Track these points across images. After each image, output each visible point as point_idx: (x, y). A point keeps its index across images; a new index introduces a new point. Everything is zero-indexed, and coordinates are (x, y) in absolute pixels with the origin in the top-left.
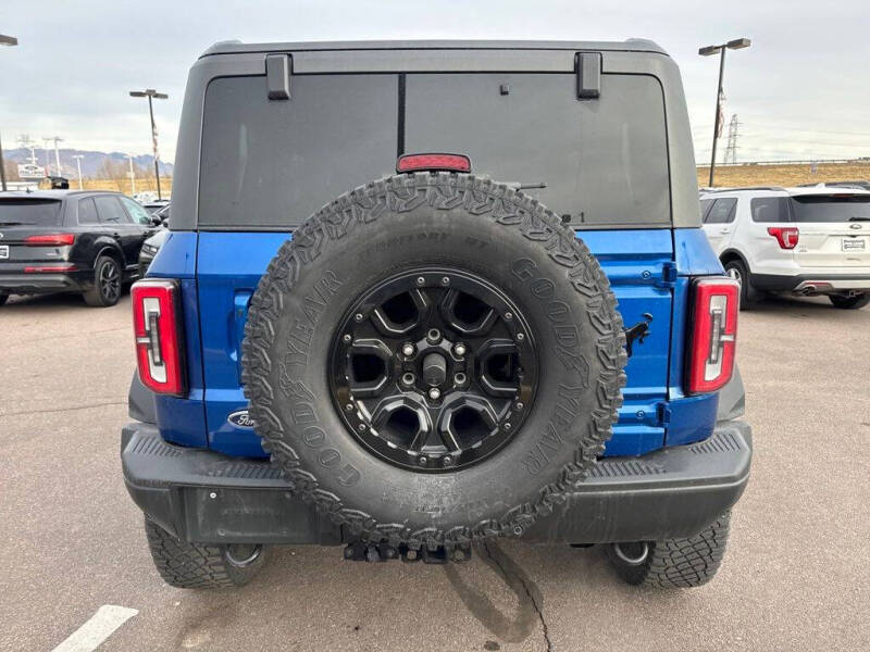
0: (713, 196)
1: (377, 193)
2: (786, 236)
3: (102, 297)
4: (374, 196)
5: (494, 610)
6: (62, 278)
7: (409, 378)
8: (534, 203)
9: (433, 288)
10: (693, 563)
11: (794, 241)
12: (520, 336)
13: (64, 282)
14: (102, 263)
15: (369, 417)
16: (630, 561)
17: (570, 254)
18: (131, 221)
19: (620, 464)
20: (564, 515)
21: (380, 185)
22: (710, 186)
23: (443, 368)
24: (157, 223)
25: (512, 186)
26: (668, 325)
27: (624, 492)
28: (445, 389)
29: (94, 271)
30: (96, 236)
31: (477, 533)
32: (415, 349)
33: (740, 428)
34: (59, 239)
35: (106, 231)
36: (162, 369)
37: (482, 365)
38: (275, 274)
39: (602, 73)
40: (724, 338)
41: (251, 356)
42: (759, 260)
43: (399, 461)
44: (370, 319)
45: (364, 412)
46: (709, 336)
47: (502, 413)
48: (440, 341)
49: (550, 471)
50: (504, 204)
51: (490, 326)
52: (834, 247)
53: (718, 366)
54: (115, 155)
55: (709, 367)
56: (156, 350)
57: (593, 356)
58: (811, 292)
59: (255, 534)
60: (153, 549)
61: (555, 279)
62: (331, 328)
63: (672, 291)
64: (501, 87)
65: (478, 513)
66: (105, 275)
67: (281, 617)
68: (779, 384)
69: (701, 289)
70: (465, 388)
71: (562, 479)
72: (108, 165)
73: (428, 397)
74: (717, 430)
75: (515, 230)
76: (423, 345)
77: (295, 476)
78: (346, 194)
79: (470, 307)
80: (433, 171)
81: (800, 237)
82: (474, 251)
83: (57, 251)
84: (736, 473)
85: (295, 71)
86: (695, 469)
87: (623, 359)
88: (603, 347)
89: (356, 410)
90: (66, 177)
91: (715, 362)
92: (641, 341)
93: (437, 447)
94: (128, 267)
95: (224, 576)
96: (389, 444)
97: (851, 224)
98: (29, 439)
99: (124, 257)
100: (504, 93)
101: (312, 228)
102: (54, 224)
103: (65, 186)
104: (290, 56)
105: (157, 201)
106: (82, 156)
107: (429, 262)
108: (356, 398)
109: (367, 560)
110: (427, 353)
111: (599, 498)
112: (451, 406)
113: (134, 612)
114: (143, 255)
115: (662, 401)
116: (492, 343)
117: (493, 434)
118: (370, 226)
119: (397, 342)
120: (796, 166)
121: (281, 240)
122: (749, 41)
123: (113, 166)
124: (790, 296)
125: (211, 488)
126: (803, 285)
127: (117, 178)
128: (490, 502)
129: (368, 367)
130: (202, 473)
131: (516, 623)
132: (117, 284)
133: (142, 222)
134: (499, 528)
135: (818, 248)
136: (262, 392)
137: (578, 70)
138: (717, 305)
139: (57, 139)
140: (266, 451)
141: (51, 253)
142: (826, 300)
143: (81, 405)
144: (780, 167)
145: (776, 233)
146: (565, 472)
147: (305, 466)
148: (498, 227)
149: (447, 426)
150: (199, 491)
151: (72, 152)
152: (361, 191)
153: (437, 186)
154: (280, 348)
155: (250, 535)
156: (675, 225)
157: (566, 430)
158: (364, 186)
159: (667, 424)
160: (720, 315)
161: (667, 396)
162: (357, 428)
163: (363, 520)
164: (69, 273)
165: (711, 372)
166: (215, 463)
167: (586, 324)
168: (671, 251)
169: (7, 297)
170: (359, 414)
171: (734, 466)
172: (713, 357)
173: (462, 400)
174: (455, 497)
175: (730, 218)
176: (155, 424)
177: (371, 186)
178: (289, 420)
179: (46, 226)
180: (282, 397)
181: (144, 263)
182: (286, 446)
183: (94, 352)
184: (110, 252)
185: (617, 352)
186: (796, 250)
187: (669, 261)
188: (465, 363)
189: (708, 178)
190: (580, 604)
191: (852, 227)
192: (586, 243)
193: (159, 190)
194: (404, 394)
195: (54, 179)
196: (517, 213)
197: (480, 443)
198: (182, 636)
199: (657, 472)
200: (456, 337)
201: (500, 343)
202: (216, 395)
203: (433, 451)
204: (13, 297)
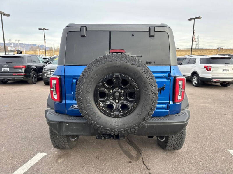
0: (190, 57)
1: (105, 57)
2: (208, 68)
3: (32, 82)
4: (104, 58)
5: (131, 155)
6: (22, 77)
7: (111, 97)
8: (139, 60)
9: (117, 78)
10: (177, 143)
11: (210, 69)
12: (135, 88)
13: (23, 78)
14: (32, 73)
15: (103, 105)
16: (161, 140)
17: (146, 71)
18: (40, 62)
19: (159, 118)
20: (146, 129)
21: (106, 56)
22: (191, 54)
23: (119, 95)
24: (46, 63)
25: (134, 56)
26: (169, 87)
27: (159, 124)
28: (119, 100)
29: (30, 75)
30: (31, 66)
31: (126, 131)
32: (113, 91)
33: (187, 111)
34: (22, 67)
35: (34, 65)
36: (56, 96)
37: (127, 94)
38: (83, 74)
39: (155, 31)
40: (182, 90)
41: (78, 92)
42: (202, 74)
43: (109, 115)
44: (103, 84)
45: (102, 104)
46: (178, 89)
47: (132, 105)
48: (118, 89)
49: (142, 117)
50: (132, 60)
51: (129, 86)
52: (221, 71)
53: (181, 96)
54: (34, 45)
55: (179, 97)
56: (55, 91)
57: (151, 93)
58: (215, 82)
59: (77, 133)
60: (51, 138)
61: (142, 76)
62: (95, 86)
63: (170, 79)
64: (132, 34)
65: (126, 126)
66: (33, 76)
67: (81, 156)
68: (205, 105)
69: (177, 79)
70: (124, 100)
71: (144, 119)
72: (32, 47)
73: (116, 102)
74: (181, 111)
75: (134, 66)
76: (115, 90)
77: (87, 118)
78: (99, 58)
79: (125, 82)
80: (117, 53)
81: (212, 68)
82: (125, 70)
83: (21, 70)
84: (185, 120)
85: (87, 30)
86: (176, 120)
87: (157, 93)
88: (153, 91)
89: (100, 104)
90: (21, 51)
91: (180, 95)
92: (163, 91)
93: (117, 112)
94: (39, 74)
95: (68, 145)
96: (107, 111)
97: (225, 65)
98: (17, 116)
99: (38, 71)
100: (133, 36)
101: (91, 65)
102: (21, 63)
103: (21, 53)
104: (86, 27)
105: (45, 57)
106: (25, 45)
107: (116, 72)
108: (100, 101)
109: (102, 139)
110: (115, 92)
111: (154, 125)
112: (120, 103)
113: (46, 154)
114: (43, 71)
115: (168, 104)
116: (130, 90)
117: (130, 109)
118: (103, 65)
119: (109, 89)
120: (214, 49)
121: (84, 67)
122: (201, 17)
123: (33, 48)
124: (209, 83)
125: (66, 122)
126: (213, 80)
127: (34, 51)
128: (129, 124)
129: (103, 95)
130: (65, 119)
131: (136, 157)
132: (36, 78)
133: (43, 63)
134: (131, 130)
135: (217, 71)
136: (80, 100)
137: (149, 30)
138: (180, 83)
139: (19, 41)
140: (81, 113)
141: (20, 70)
142: (219, 84)
143: (29, 108)
144: (210, 49)
145: (206, 67)
146: (145, 118)
147: (89, 116)
148: (131, 65)
149: (120, 108)
150: (64, 123)
151: (22, 44)
152: (102, 57)
153: (118, 56)
154: (84, 90)
155: (75, 133)
156: (171, 65)
157: (145, 108)
158: (102, 56)
159: (169, 109)
160: (181, 85)
161: (169, 103)
162: (100, 108)
163: (101, 128)
164: (24, 75)
165: (179, 98)
166: (67, 117)
167: (149, 86)
168: (170, 71)
169: (8, 81)
170: (101, 105)
171: (185, 119)
172: (180, 94)
173: (123, 102)
174: (121, 123)
175: (194, 63)
176: (54, 109)
177: (104, 56)
178: (86, 106)
179: (19, 63)
180: (84, 101)
181: (43, 73)
182: (85, 111)
183: (31, 95)
184: (35, 70)
185: (156, 92)
186: (211, 71)
187: (169, 73)
188: (124, 94)
189: (190, 53)
190: (151, 153)
191: (225, 66)
192: (149, 69)
193: (46, 54)
194: (110, 101)
195: (18, 51)
196: (135, 62)
197: (127, 111)
198: (57, 159)
199: (167, 120)
200: (122, 89)
201: (131, 90)
202: (68, 102)
203: (116, 113)
204: (9, 81)
